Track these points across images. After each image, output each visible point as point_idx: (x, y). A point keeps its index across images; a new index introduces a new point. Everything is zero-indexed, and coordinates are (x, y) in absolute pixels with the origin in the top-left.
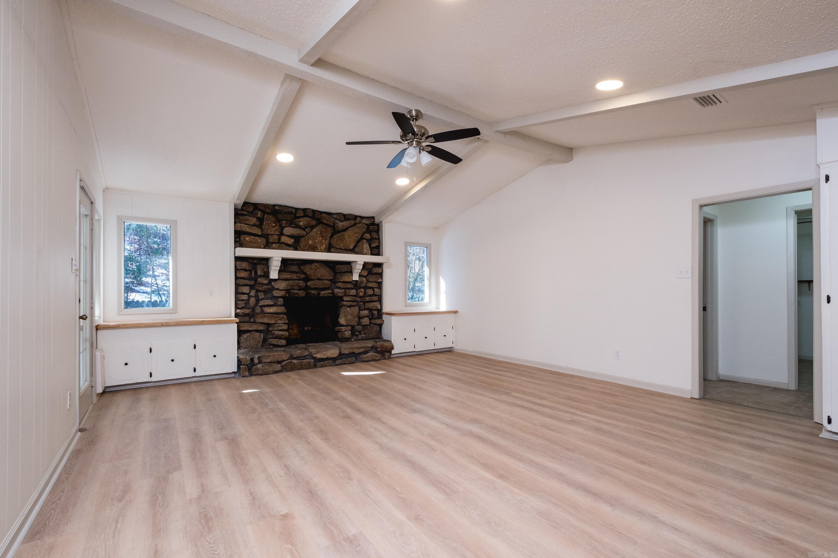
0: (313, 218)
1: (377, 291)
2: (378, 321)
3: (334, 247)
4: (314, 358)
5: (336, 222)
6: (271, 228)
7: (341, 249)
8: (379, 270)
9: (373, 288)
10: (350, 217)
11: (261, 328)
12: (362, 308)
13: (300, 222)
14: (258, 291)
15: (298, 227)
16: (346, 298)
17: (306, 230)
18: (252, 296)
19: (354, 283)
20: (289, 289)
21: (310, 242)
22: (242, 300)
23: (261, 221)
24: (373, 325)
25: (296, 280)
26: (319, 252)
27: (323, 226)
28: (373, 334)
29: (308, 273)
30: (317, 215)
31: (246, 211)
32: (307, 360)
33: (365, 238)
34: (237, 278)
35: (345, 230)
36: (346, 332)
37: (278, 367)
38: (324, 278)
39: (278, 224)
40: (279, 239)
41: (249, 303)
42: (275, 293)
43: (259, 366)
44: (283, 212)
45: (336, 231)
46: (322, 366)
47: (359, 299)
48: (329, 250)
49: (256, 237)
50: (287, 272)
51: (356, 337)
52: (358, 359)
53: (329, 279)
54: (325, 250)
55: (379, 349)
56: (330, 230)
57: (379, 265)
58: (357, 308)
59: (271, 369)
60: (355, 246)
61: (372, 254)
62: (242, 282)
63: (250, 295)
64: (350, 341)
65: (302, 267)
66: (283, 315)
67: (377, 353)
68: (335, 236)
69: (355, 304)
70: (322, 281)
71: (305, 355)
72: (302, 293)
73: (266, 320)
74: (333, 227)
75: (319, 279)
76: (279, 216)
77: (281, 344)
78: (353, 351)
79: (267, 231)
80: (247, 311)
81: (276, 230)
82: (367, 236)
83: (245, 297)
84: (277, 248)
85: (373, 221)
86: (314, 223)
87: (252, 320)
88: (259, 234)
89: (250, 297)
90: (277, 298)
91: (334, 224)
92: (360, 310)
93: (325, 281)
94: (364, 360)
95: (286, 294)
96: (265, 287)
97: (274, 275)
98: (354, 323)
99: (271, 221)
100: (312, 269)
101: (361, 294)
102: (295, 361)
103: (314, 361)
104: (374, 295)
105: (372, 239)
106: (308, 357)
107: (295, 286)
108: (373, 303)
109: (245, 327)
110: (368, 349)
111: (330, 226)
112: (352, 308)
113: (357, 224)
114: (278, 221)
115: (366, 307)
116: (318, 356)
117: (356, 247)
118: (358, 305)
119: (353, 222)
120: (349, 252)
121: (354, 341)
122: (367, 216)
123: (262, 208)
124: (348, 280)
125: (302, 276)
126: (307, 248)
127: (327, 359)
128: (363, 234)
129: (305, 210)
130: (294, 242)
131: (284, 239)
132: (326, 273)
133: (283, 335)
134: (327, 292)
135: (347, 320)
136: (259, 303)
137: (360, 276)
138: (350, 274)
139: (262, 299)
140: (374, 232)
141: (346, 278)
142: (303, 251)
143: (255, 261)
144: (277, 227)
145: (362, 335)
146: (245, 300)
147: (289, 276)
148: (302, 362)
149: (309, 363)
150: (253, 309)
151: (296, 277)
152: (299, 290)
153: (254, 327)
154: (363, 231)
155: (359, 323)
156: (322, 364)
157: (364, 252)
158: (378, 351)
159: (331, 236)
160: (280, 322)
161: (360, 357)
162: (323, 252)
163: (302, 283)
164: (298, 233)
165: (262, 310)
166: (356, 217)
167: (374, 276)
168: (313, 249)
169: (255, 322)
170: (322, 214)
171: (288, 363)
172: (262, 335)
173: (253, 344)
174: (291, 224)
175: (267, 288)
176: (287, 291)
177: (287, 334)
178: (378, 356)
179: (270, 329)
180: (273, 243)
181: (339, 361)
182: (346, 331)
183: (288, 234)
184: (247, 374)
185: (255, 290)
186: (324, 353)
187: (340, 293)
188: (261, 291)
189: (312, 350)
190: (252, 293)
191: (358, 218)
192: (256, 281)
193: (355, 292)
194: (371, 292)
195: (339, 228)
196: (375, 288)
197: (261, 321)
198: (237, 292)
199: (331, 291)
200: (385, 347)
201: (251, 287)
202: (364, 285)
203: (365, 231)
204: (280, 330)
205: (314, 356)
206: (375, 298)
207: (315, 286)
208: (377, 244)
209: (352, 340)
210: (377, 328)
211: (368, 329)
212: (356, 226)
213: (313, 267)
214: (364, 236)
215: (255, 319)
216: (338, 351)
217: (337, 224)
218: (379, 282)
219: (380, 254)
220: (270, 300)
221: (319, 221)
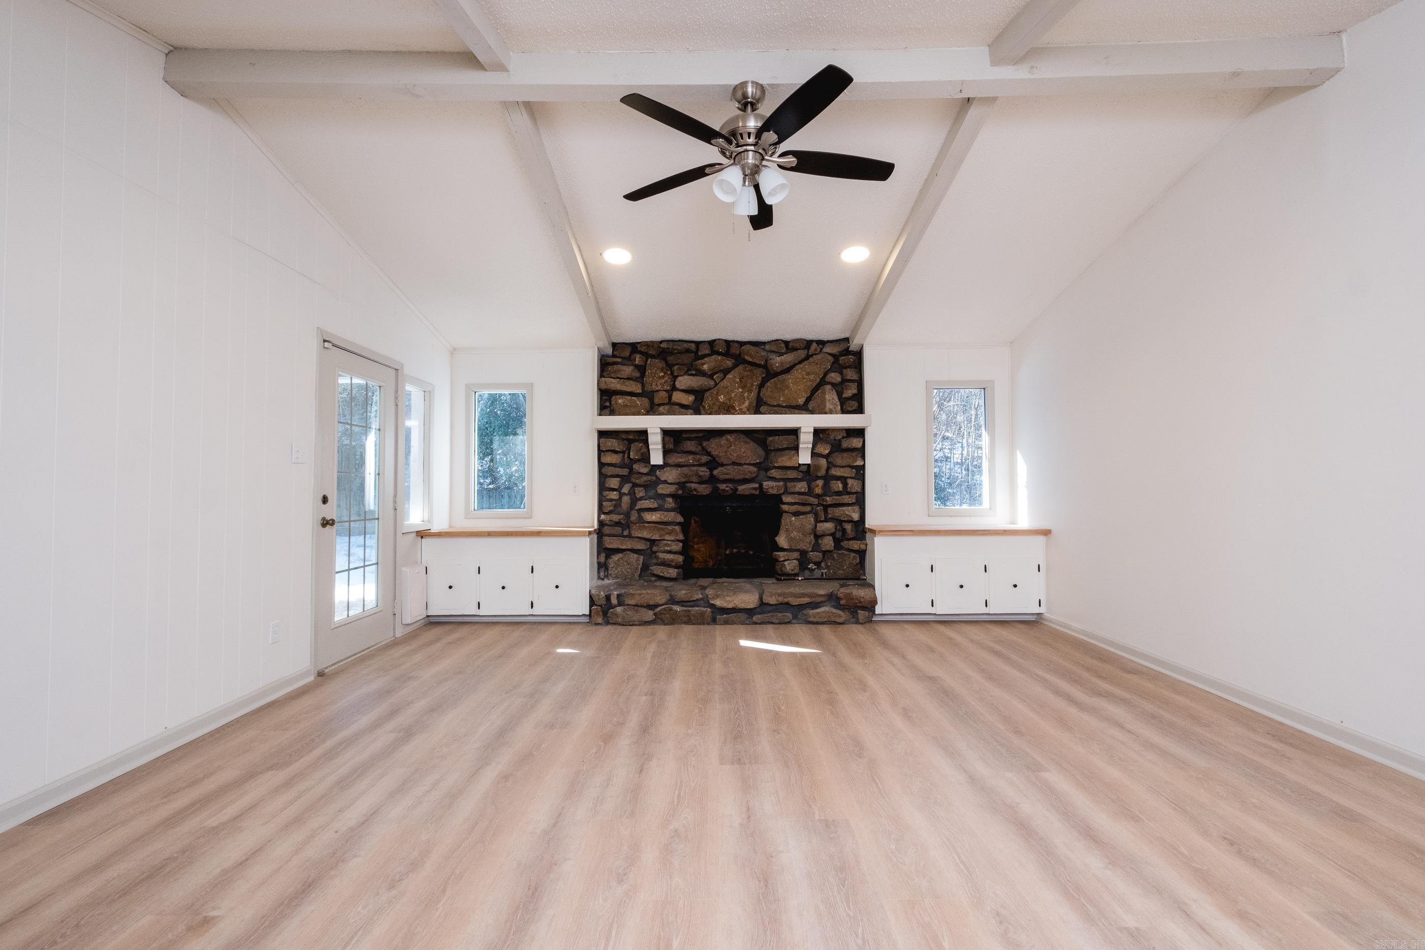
0: (727, 354)
1: (853, 485)
2: (855, 545)
3: (766, 404)
4: (713, 606)
5: (771, 357)
6: (657, 380)
7: (779, 406)
8: (856, 443)
9: (844, 480)
10: (797, 345)
11: (641, 546)
12: (821, 518)
13: (704, 364)
14: (635, 485)
15: (702, 374)
16: (786, 499)
17: (715, 377)
18: (625, 494)
19: (804, 469)
20: (682, 482)
21: (722, 398)
22: (611, 500)
23: (642, 369)
24: (846, 553)
25: (693, 465)
26: (738, 414)
27: (746, 367)
28: (844, 570)
29: (714, 453)
30: (735, 350)
31: (620, 357)
32: (697, 608)
33: (829, 381)
34: (601, 465)
35: (788, 370)
36: (786, 563)
37: (649, 615)
38: (744, 462)
39: (669, 372)
40: (670, 397)
41: (620, 506)
42: (662, 489)
43: (619, 609)
44: (676, 352)
45: (770, 374)
46: (726, 622)
47: (815, 501)
48: (757, 408)
49: (633, 398)
50: (678, 453)
51: (809, 574)
52: (799, 616)
53: (752, 462)
54: (748, 410)
55: (842, 602)
56: (759, 374)
57: (860, 433)
58: (811, 518)
59: (636, 617)
60: (808, 400)
61: (844, 411)
62: (609, 471)
63: (622, 491)
64: (795, 579)
65: (705, 444)
66: (673, 527)
67: (841, 610)
68: (768, 384)
69: (808, 508)
70: (739, 467)
71: (695, 599)
72: (704, 489)
73: (645, 534)
74: (765, 367)
75: (734, 463)
76: (670, 359)
77: (668, 576)
78: (786, 600)
79: (651, 385)
80: (615, 518)
81: (665, 383)
82: (835, 377)
83: (614, 495)
84: (665, 412)
85: (846, 347)
86: (729, 363)
87: (626, 533)
88: (638, 392)
89: (621, 495)
90: (663, 497)
91: (766, 361)
92: (817, 521)
93: (746, 466)
94: (811, 619)
95: (677, 490)
96: (645, 478)
97: (657, 458)
98: (806, 545)
99: (657, 368)
100: (722, 445)
101: (818, 491)
102: (677, 608)
103: (712, 612)
104: (846, 491)
105: (844, 381)
106: (702, 602)
107: (692, 476)
108: (841, 508)
109: (612, 542)
110: (819, 600)
111: (759, 366)
112: (801, 517)
113: (812, 356)
114: (670, 366)
115: (830, 516)
116: (718, 603)
117: (810, 400)
118: (813, 512)
119: (802, 354)
120: (797, 411)
121: (802, 580)
122: (835, 339)
123: (643, 349)
124: (788, 464)
125: (705, 459)
126: (716, 408)
127: (735, 610)
128: (825, 375)
129: (712, 343)
130: (695, 399)
131: (678, 397)
132: (749, 452)
133: (672, 561)
134: (749, 486)
135: (790, 540)
136: (636, 505)
137: (814, 455)
138: (793, 452)
139: (641, 499)
140: (849, 367)
141: (784, 460)
142: (709, 414)
143: (631, 437)
144: (666, 379)
145: (822, 571)
146: (615, 500)
147: (681, 460)
148: (689, 611)
149: (702, 614)
150: (627, 515)
151: (693, 461)
152: (700, 483)
153: (628, 544)
154: (825, 369)
155: (816, 547)
156: (725, 618)
157: (828, 409)
158: (841, 605)
159: (761, 384)
160: (669, 539)
161: (803, 613)
162: (745, 413)
163: (704, 472)
164: (699, 384)
165: (640, 516)
166: (809, 343)
167: (845, 455)
168: (727, 410)
169: (630, 536)
170: (743, 346)
171: (664, 609)
172: (642, 558)
173: (627, 572)
174: (689, 370)
175: (650, 481)
176: (681, 485)
177: (680, 558)
178: (843, 616)
179: (654, 549)
180: (659, 405)
181: (760, 616)
182: (788, 560)
183: (683, 388)
184: (600, 620)
185: (630, 485)
186: (728, 599)
187: (772, 488)
188: (640, 486)
189: (710, 592)
190: (626, 489)
191: (814, 345)
192: (631, 469)
193: (806, 486)
194: (839, 486)
195: (777, 367)
196: (846, 478)
197: (640, 535)
198: (603, 488)
199: (757, 485)
200: (857, 599)
201: (624, 479)
202: (822, 472)
203: (829, 367)
204: (670, 552)
205: (712, 602)
206: (846, 499)
207: (727, 477)
208: (855, 391)
209: (800, 579)
210: (854, 558)
211: (833, 559)
212: (811, 359)
213: (723, 442)
214: (828, 379)
215: (630, 531)
216: (757, 597)
217: (773, 361)
218: (857, 466)
219: (860, 410)
220: (652, 500)
221: (739, 360)
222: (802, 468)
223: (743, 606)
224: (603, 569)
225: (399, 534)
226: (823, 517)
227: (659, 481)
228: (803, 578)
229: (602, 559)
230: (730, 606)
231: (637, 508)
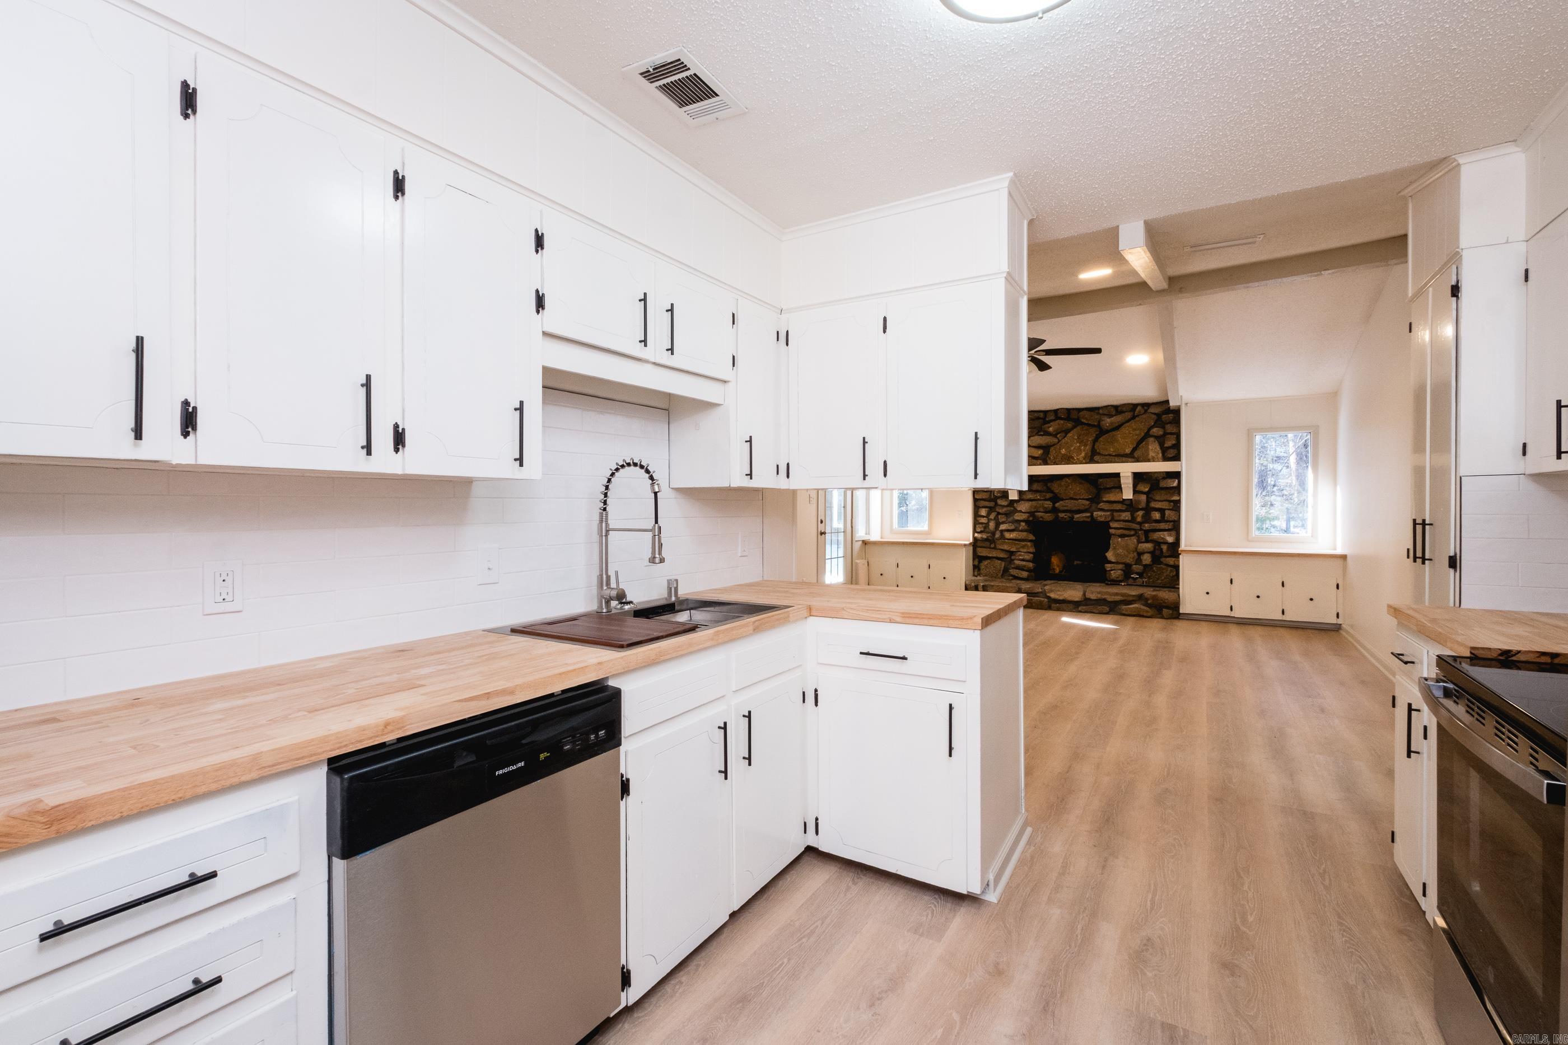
0: (1068, 419)
1: (1170, 514)
2: (1171, 561)
3: (1099, 454)
4: (1049, 598)
5: (1103, 419)
7: (1110, 455)
8: (1173, 483)
9: (1162, 511)
10: (1124, 409)
11: (1002, 555)
12: (1142, 539)
13: (1049, 427)
14: (999, 514)
15: (1047, 433)
16: (1113, 525)
17: (1058, 436)
18: (991, 519)
21: (1063, 451)
22: (982, 523)
24: (1164, 567)
25: (1041, 500)
26: (1077, 464)
27: (1083, 427)
28: (1160, 580)
29: (1057, 491)
30: (1074, 416)
32: (1038, 598)
33: (1152, 434)
34: (975, 500)
35: (1117, 428)
36: (1112, 572)
38: (1078, 497)
41: (988, 528)
42: (1018, 516)
45: (1102, 432)
46: (1060, 609)
47: (1137, 527)
48: (1091, 459)
50: (1030, 491)
51: (1133, 581)
52: (1114, 609)
53: (1085, 498)
54: (1084, 460)
55: (1149, 601)
56: (1093, 432)
57: (1177, 475)
58: (1134, 540)
60: (1134, 449)
61: (1166, 459)
62: (981, 504)
64: (1119, 585)
65: (1049, 485)
66: (1027, 543)
67: (1149, 607)
68: (1101, 439)
69: (1132, 533)
70: (1077, 501)
71: (1036, 592)
72: (1048, 517)
73: (1006, 547)
74: (1099, 426)
75: (1072, 499)
78: (1103, 597)
80: (985, 536)
82: (1156, 431)
83: (984, 520)
85: (1167, 407)
86: (1070, 425)
90: (1019, 521)
91: (1099, 422)
92: (1139, 542)
93: (1080, 501)
94: (1124, 612)
95: (1029, 517)
96: (1005, 509)
97: (1013, 495)
98: (1129, 560)
100: (1062, 486)
101: (1139, 519)
103: (1048, 602)
104: (1163, 520)
105: (1165, 434)
106: (1042, 594)
107: (1040, 507)
108: (1158, 533)
109: (983, 552)
110: (1131, 599)
111: (1093, 426)
112: (1126, 538)
113: (1138, 416)
115: (1150, 538)
116: (1052, 595)
117: (1136, 450)
118: (1136, 535)
119: (1128, 415)
120: (1124, 459)
121: (1124, 585)
122: (1158, 401)
124: (1114, 499)
125: (1049, 495)
126: (1059, 459)
127: (1064, 601)
128: (1149, 430)
129: (1056, 411)
130: (1043, 453)
132: (1082, 491)
133: (1025, 566)
134: (1083, 515)
135: (1117, 555)
136: (999, 527)
137: (1135, 492)
138: (1117, 490)
139: (1003, 523)
140: (1170, 423)
141: (1112, 497)
142: (1054, 463)
145: (1143, 579)
146: (985, 523)
147: (1031, 496)
148: (1032, 599)
149: (1041, 602)
150: (994, 534)
151: (1040, 497)
152: (1046, 512)
153: (994, 554)
154: (1149, 425)
155: (1138, 561)
156: (1058, 606)
157: (1150, 456)
158: (1151, 605)
159: (1095, 439)
160: (1023, 551)
161: (1118, 608)
162: (1082, 463)
163: (1048, 504)
164: (1046, 442)
165: (1002, 536)
166: (1133, 407)
167: (1163, 492)
168: (1068, 461)
169: (995, 548)
170: (1081, 412)
172: (1003, 564)
173: (993, 572)
174: (1039, 432)
176: (1032, 513)
177: (1031, 565)
178: (1151, 612)
179: (1013, 557)
181: (1084, 607)
182: (1114, 570)
183: (1034, 445)
185: (996, 513)
186: (1059, 593)
187: (1102, 517)
188: (1002, 514)
189: (1047, 588)
190: (992, 516)
191: (1139, 408)
192: (996, 504)
193: (1129, 515)
194: (1157, 515)
195: (1107, 426)
196: (1164, 510)
197: (1002, 548)
198: (976, 515)
199: (1088, 514)
200: (1162, 600)
201: (991, 510)
202: (1143, 505)
203: (1153, 424)
204: (1023, 560)
205: (1048, 595)
206: (1163, 526)
207: (1066, 508)
208: (1174, 442)
209: (1123, 584)
210: (1171, 571)
211: (1154, 571)
212: (1137, 419)
213: (1063, 483)
214: (1151, 432)
215: (995, 545)
216: (1082, 593)
217: (1103, 422)
218: (1174, 500)
219: (1177, 458)
220: (1011, 524)
221: (1077, 422)
222: (1126, 502)
223: (1070, 599)
224: (977, 570)
225: (854, 542)
226: (1144, 539)
227: (1016, 511)
228: (1125, 584)
229: (976, 563)
230: (1061, 598)
231: (1000, 529)
